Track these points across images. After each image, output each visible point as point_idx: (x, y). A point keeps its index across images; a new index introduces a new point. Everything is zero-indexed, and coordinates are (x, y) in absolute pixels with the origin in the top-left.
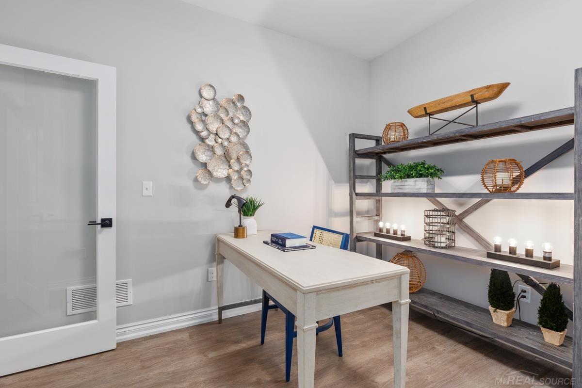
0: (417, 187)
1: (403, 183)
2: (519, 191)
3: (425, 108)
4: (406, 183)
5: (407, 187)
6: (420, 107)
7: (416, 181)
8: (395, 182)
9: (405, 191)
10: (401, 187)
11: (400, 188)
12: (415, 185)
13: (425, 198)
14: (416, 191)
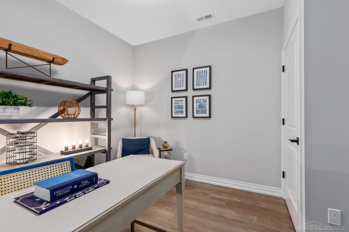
2: (78, 117)
3: (10, 45)
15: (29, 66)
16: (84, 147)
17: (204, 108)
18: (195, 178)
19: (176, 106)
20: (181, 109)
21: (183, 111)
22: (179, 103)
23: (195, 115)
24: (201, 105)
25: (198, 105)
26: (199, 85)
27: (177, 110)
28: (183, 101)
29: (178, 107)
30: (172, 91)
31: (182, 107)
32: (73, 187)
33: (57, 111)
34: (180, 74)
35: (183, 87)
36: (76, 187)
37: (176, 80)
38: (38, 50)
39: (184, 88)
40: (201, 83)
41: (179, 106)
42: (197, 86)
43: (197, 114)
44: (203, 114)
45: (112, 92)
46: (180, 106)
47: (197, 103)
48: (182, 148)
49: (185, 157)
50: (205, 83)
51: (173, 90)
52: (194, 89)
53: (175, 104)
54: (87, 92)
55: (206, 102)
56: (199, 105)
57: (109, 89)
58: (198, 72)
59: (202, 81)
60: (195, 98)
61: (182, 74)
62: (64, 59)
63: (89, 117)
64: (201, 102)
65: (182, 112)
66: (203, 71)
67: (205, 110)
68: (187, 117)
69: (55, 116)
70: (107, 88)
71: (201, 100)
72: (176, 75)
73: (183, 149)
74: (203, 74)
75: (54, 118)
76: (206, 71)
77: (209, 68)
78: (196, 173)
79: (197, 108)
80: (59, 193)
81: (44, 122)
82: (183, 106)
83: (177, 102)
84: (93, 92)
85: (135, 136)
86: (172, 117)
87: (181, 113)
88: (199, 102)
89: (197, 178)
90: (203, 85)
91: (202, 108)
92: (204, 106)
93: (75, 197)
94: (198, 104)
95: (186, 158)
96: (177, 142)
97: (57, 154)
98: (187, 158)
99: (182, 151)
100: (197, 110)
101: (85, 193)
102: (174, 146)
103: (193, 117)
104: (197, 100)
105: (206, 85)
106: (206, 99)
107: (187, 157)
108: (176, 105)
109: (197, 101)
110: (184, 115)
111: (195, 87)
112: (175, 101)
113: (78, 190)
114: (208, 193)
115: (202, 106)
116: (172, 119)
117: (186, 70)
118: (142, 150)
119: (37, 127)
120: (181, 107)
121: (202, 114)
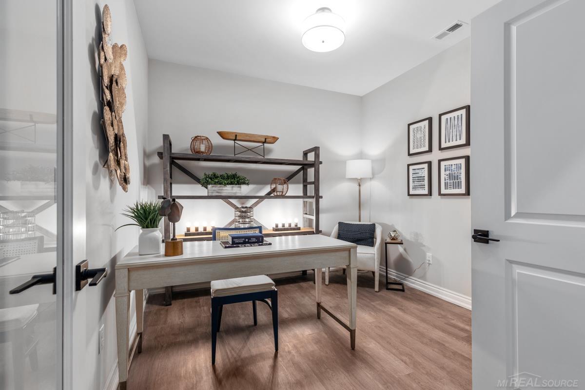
0: (234, 191)
1: (221, 188)
2: (286, 195)
3: (236, 136)
4: (224, 188)
5: (225, 191)
6: (233, 133)
7: (232, 187)
8: (213, 187)
9: (223, 194)
10: (220, 191)
11: (217, 192)
12: (232, 190)
13: (221, 200)
14: (233, 195)
15: (249, 150)
16: (293, 226)
17: (457, 179)
18: (442, 294)
19: (415, 177)
20: (421, 181)
21: (424, 185)
22: (418, 173)
23: (443, 191)
24: (452, 175)
25: (447, 175)
26: (449, 142)
27: (416, 184)
28: (423, 170)
29: (418, 179)
30: (409, 155)
31: (423, 179)
32: (245, 240)
33: (270, 190)
34: (421, 127)
35: (424, 146)
36: (247, 240)
37: (414, 137)
38: (254, 135)
39: (426, 148)
40: (453, 137)
41: (418, 177)
42: (446, 142)
43: (446, 189)
44: (456, 188)
45: (320, 165)
46: (421, 177)
47: (445, 171)
48: (424, 244)
49: (428, 259)
50: (458, 137)
51: (411, 153)
52: (441, 149)
53: (413, 174)
54: (299, 167)
55: (461, 168)
56: (450, 174)
57: (316, 163)
58: (447, 119)
59: (454, 133)
60: (443, 164)
61: (423, 127)
62: (274, 137)
63: (301, 194)
64: (452, 170)
65: (422, 186)
66: (456, 117)
67: (458, 182)
68: (430, 193)
69: (269, 194)
70: (315, 161)
71: (452, 165)
72: (414, 129)
73: (424, 246)
74: (456, 122)
75: (268, 196)
76: (460, 117)
77: (465, 110)
78: (444, 287)
79: (445, 180)
80: (236, 241)
81: (261, 198)
82: (424, 177)
83: (417, 171)
84: (306, 167)
85: (360, 221)
86: (409, 195)
87: (421, 188)
88: (449, 170)
89: (446, 296)
90: (456, 140)
91: (455, 180)
92: (458, 176)
93: (245, 246)
94: (448, 172)
95: (429, 261)
96: (417, 235)
97: (270, 230)
98: (431, 261)
99: (423, 248)
100: (445, 183)
101: (251, 246)
102: (413, 240)
103: (440, 194)
104: (445, 166)
105: (460, 139)
106: (461, 164)
107: (431, 259)
108: (415, 175)
109: (445, 169)
110: (426, 192)
111: (443, 145)
112: (414, 170)
113: (248, 243)
114: (450, 317)
115: (455, 176)
116: (410, 198)
117: (430, 120)
118: (362, 240)
119: (256, 204)
120: (421, 179)
121: (453, 188)
